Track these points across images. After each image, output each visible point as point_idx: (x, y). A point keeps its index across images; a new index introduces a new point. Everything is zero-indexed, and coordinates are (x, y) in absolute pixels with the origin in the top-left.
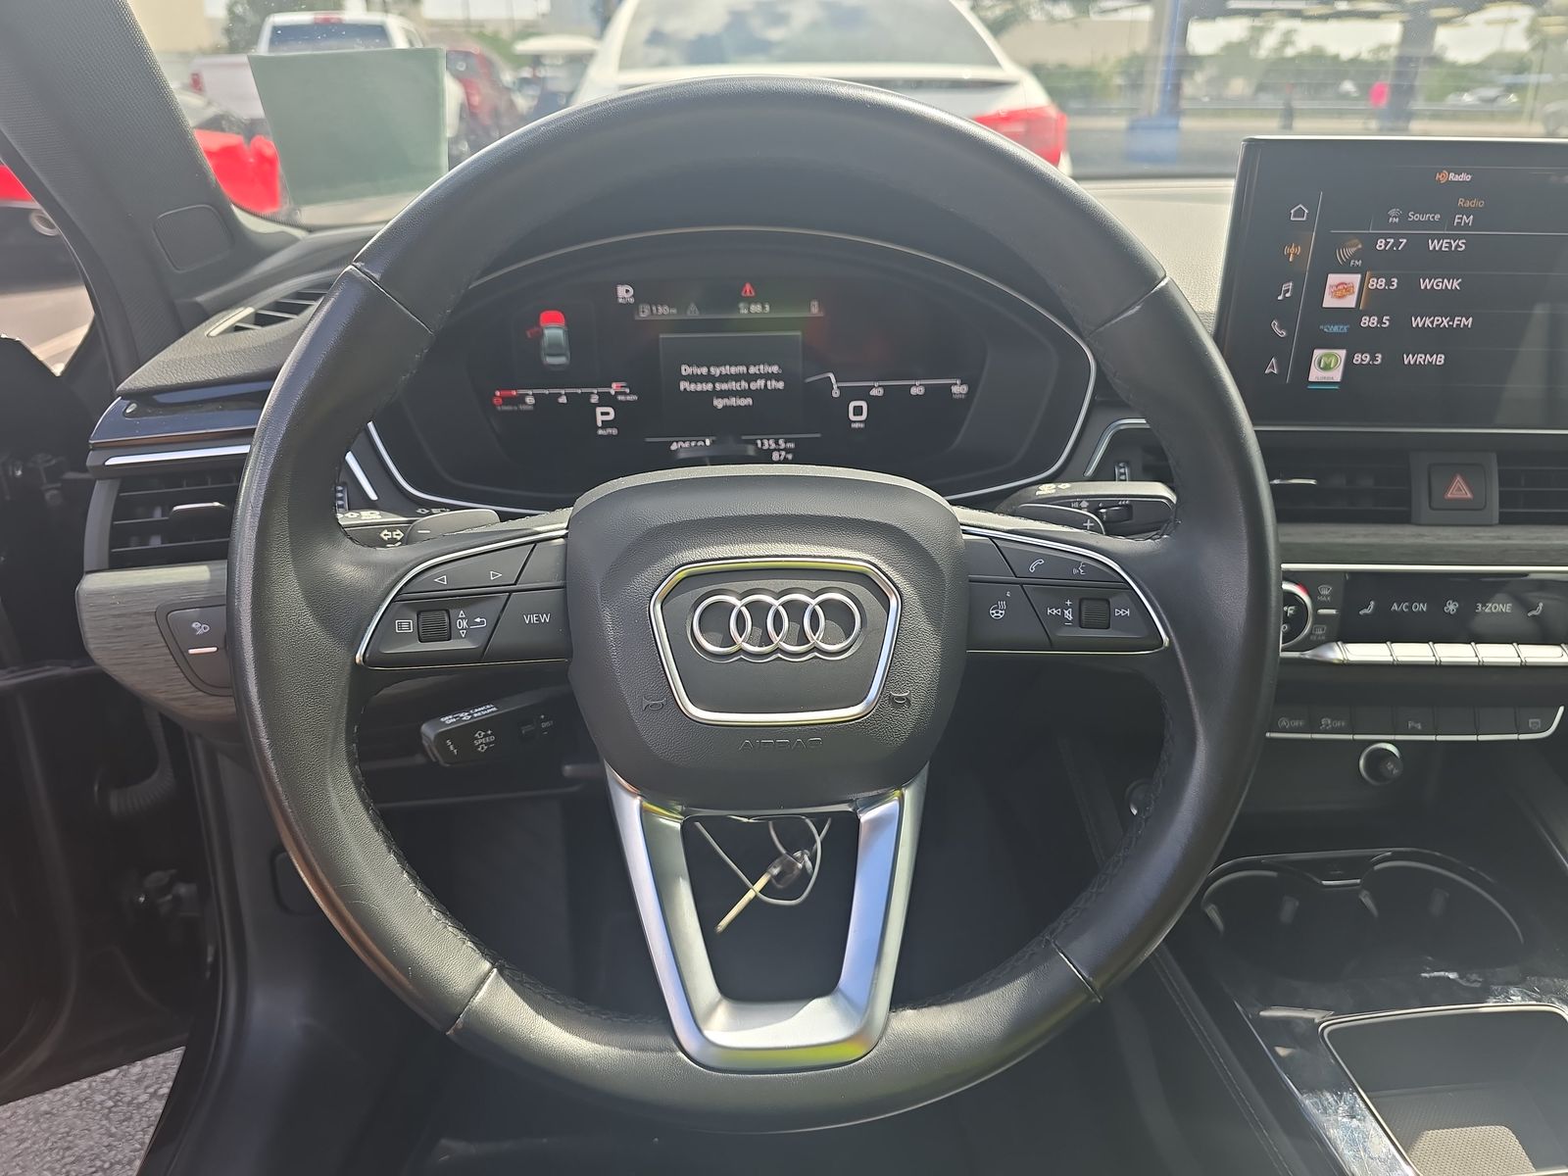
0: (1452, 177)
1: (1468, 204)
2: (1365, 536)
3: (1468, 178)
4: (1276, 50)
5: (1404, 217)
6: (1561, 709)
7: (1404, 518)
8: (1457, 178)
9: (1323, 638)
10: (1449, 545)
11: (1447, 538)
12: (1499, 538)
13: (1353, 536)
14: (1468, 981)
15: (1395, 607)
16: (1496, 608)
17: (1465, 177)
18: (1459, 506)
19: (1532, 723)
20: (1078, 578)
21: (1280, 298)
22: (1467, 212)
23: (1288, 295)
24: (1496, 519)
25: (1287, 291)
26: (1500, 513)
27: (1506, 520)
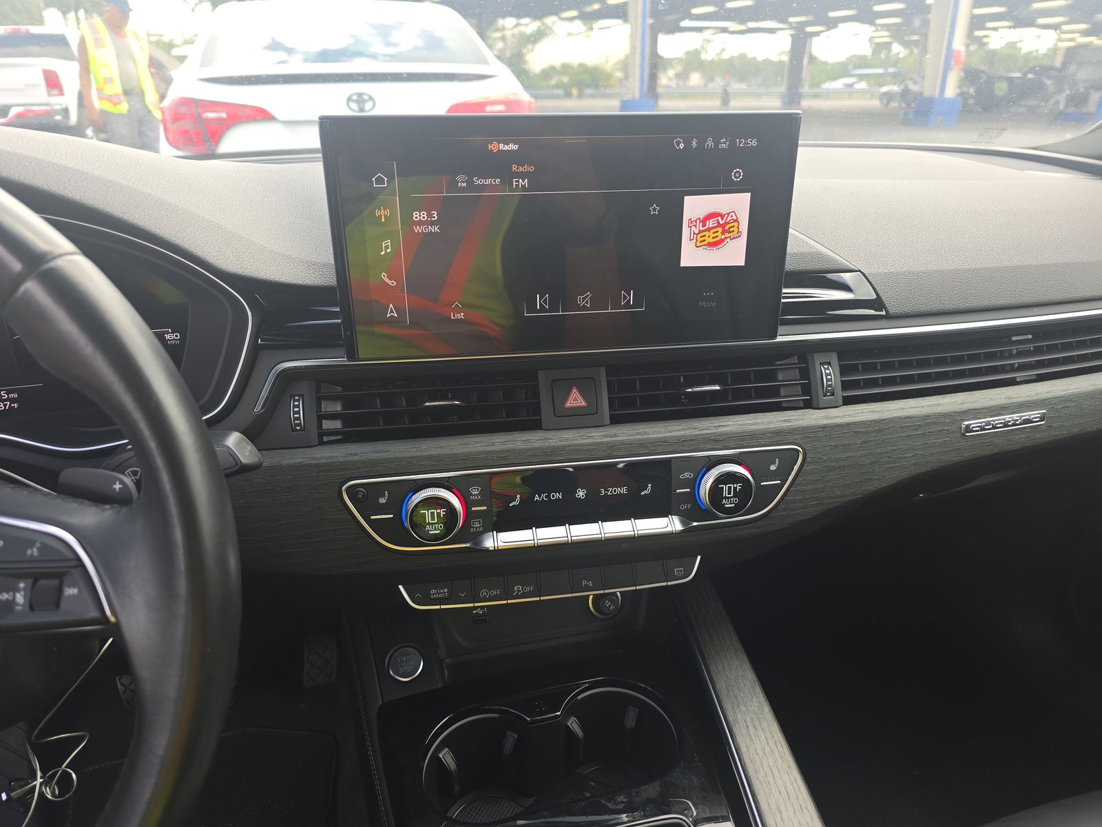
0: (501, 146)
1: (521, 169)
2: (503, 443)
3: (515, 147)
4: (717, 55)
5: (470, 182)
6: (699, 557)
7: (535, 425)
8: (506, 148)
9: (481, 529)
10: (569, 446)
11: (567, 440)
12: (607, 436)
13: (493, 444)
14: (615, 803)
15: (537, 498)
16: (615, 491)
17: (513, 147)
18: (576, 412)
19: (677, 571)
20: (32, 560)
21: (383, 253)
22: (522, 175)
23: (389, 250)
24: (607, 420)
25: (387, 247)
26: (610, 415)
27: (616, 420)
